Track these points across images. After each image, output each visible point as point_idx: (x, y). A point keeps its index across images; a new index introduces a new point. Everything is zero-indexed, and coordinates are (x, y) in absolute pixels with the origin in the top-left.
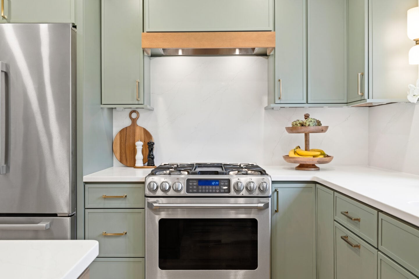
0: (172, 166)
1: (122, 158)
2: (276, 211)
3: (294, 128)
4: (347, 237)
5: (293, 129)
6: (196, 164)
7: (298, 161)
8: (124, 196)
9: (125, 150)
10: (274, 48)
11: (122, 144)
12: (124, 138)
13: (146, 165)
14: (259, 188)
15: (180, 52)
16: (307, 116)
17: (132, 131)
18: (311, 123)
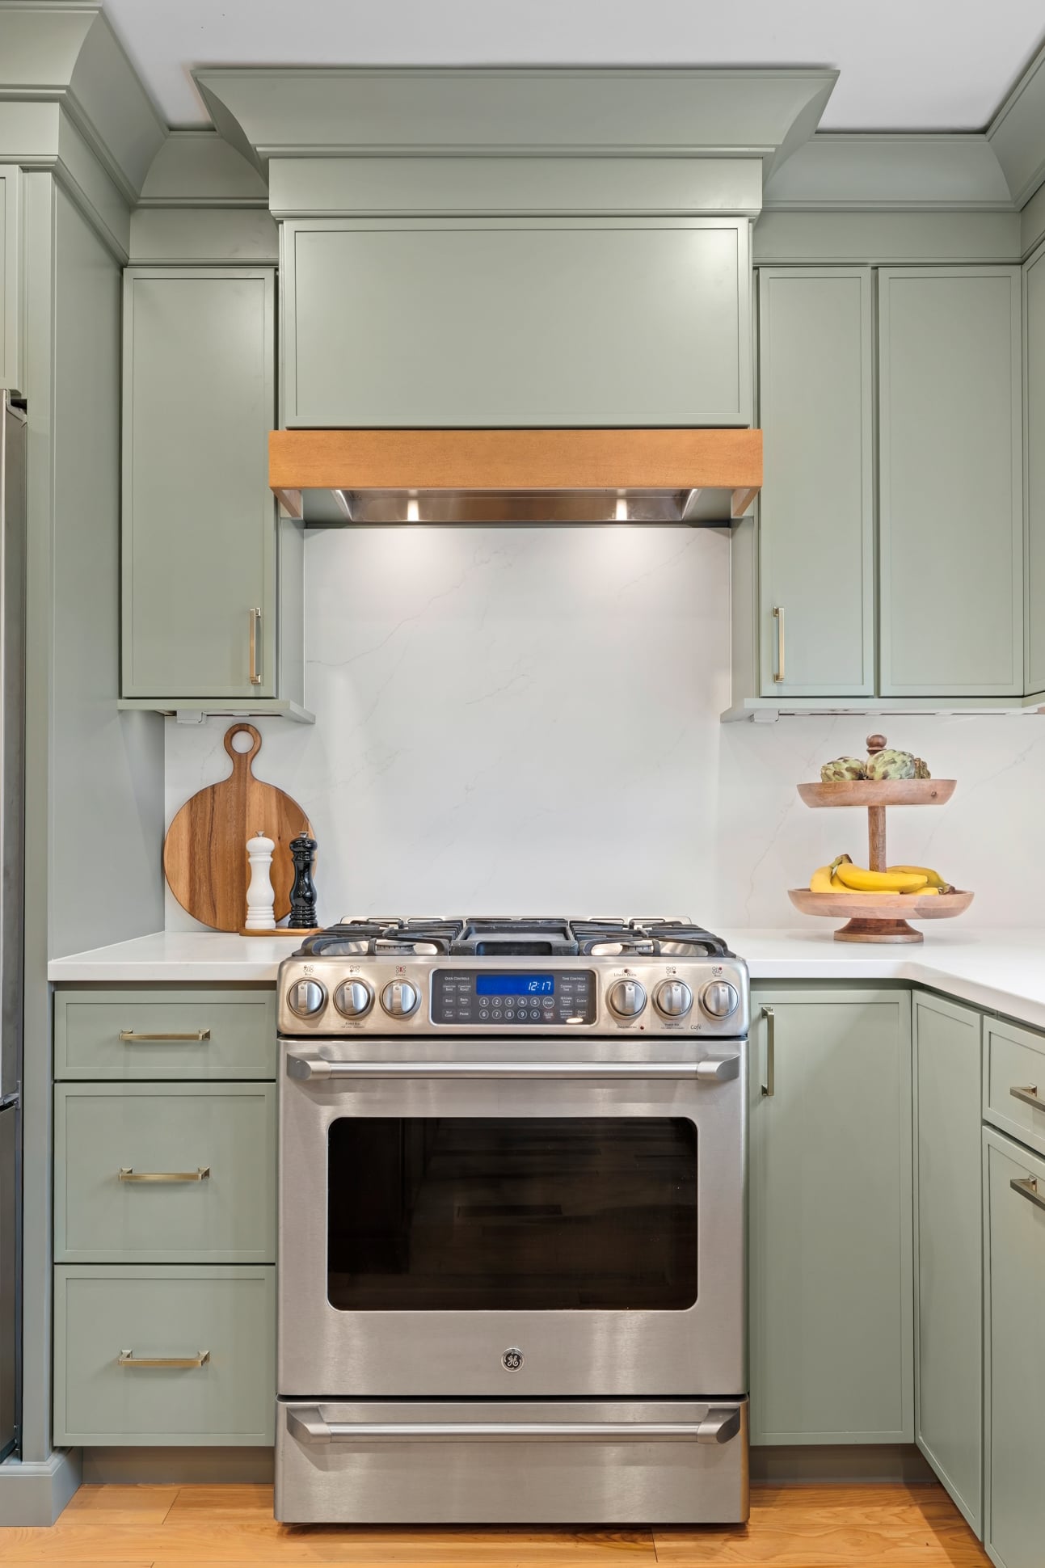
0: (381, 928)
1: (196, 898)
2: (765, 1091)
3: (830, 786)
4: (1034, 1183)
5: (824, 792)
6: (471, 921)
7: (847, 907)
8: (201, 1035)
9: (210, 868)
10: (756, 492)
11: (198, 849)
12: (205, 825)
13: (287, 925)
14: (703, 1004)
15: (413, 512)
16: (878, 745)
17: (234, 798)
18: (891, 769)
